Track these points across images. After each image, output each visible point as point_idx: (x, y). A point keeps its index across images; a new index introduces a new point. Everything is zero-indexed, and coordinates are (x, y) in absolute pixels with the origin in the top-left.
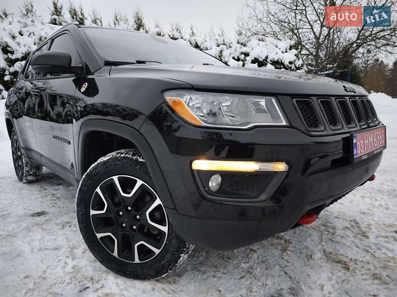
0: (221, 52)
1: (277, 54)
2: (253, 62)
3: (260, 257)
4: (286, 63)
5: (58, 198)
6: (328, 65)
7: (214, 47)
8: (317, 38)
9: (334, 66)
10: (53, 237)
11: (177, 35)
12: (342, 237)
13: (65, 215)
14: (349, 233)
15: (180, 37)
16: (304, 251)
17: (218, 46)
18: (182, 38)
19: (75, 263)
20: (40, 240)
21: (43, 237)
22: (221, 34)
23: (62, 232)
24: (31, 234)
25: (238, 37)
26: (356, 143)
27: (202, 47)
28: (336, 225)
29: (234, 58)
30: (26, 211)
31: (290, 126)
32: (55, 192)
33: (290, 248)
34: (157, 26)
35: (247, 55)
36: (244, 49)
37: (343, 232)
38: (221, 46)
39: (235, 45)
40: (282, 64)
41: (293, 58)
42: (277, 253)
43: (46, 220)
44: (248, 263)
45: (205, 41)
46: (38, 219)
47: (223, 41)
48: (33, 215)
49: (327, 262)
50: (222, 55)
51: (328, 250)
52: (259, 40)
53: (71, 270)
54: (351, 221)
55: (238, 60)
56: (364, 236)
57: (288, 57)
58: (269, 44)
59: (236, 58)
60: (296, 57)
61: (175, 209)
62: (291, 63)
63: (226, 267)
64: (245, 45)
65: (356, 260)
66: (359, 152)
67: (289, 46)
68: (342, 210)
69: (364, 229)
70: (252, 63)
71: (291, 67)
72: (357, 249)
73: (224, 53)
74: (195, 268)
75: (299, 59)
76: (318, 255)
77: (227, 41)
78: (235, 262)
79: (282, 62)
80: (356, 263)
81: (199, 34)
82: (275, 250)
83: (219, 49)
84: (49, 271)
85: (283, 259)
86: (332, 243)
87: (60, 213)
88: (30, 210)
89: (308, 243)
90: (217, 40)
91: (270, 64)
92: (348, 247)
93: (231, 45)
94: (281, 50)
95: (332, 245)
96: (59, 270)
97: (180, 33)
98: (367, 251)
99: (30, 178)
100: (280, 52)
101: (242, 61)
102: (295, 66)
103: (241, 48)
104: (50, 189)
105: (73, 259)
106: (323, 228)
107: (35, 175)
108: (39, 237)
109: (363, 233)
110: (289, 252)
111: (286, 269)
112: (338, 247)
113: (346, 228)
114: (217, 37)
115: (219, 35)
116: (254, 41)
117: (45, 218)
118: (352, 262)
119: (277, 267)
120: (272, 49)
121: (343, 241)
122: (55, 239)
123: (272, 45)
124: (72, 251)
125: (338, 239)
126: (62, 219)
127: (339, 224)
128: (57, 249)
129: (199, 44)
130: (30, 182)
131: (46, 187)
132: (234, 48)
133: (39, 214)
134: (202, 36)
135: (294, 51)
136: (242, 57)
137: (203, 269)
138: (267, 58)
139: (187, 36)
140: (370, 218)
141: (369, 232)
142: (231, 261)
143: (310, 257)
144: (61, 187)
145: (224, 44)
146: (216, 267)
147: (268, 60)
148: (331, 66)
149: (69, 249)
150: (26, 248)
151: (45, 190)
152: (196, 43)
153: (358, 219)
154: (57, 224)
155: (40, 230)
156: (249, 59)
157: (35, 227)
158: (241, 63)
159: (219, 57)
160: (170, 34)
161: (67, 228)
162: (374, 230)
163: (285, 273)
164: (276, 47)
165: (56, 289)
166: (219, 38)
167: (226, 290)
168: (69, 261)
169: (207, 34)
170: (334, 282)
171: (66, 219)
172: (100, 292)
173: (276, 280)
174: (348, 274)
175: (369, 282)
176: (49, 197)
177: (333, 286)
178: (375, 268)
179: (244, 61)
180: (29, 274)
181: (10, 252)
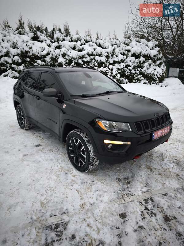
0: (114, 50)
1: (147, 50)
2: (132, 56)
3: (123, 166)
4: (152, 56)
5: (42, 138)
7: (110, 47)
8: (174, 37)
9: (182, 56)
10: (48, 156)
11: (89, 39)
12: (154, 160)
14: (158, 159)
15: (90, 40)
16: (139, 165)
17: (112, 46)
18: (91, 41)
19: (60, 165)
20: (44, 156)
22: (114, 38)
23: (50, 154)
24: (39, 154)
25: (125, 40)
26: (154, 135)
27: (103, 47)
29: (121, 53)
30: (32, 144)
31: (133, 131)
32: (39, 135)
33: (135, 164)
34: (77, 34)
35: (129, 51)
36: (128, 48)
37: (156, 158)
38: (114, 46)
39: (122, 45)
40: (150, 57)
41: (156, 53)
42: (129, 165)
43: (42, 148)
44: (119, 168)
45: (105, 43)
46: (39, 148)
47: (116, 42)
48: (36, 146)
49: (146, 169)
50: (114, 52)
51: (147, 165)
52: (137, 42)
53: (60, 167)
54: (160, 154)
57: (154, 52)
59: (123, 53)
60: (158, 53)
61: (98, 153)
62: (155, 56)
63: (112, 169)
64: (128, 45)
65: (156, 168)
66: (155, 138)
67: (154, 45)
68: (159, 149)
69: (164, 158)
70: (131, 56)
71: (155, 59)
72: (158, 165)
73: (116, 51)
74: (101, 169)
75: (160, 54)
76: (144, 166)
77: (118, 42)
78: (115, 167)
79: (149, 55)
81: (101, 38)
83: (113, 48)
84: (53, 167)
85: (131, 167)
86: (150, 162)
87: (46, 146)
88: (34, 144)
89: (142, 162)
91: (142, 57)
92: (155, 164)
93: (120, 45)
94: (150, 48)
96: (56, 167)
97: (90, 38)
98: (161, 166)
99: (27, 128)
101: (126, 55)
102: (157, 58)
103: (126, 47)
104: (37, 134)
105: (59, 164)
106: (149, 156)
108: (43, 155)
109: (163, 159)
110: (134, 165)
112: (151, 164)
113: (158, 157)
115: (113, 39)
116: (134, 43)
118: (154, 169)
119: (129, 169)
120: (144, 47)
121: (154, 162)
123: (144, 45)
124: (58, 161)
125: (153, 161)
126: (48, 148)
127: (155, 155)
128: (52, 160)
129: (101, 44)
130: (26, 130)
131: (35, 132)
132: (122, 47)
133: (39, 146)
134: (103, 40)
135: (158, 49)
136: (126, 52)
137: (104, 169)
138: (141, 53)
139: (94, 40)
140: (168, 153)
142: (113, 167)
143: (140, 167)
144: (41, 133)
145: (116, 45)
146: (108, 168)
147: (142, 55)
148: (180, 56)
149: (56, 160)
150: (40, 159)
151: (35, 134)
152: (100, 44)
153: (163, 153)
154: (47, 150)
155: (42, 152)
156: (130, 54)
157: (40, 151)
158: (125, 57)
159: (113, 53)
160: (85, 38)
161: (52, 152)
162: (167, 158)
163: (131, 171)
164: (147, 46)
165: (58, 173)
166: (113, 41)
167: (111, 176)
168: (58, 164)
169: (106, 38)
170: (146, 175)
171: (50, 148)
172: (72, 174)
173: (127, 173)
174: (151, 173)
175: (157, 175)
176: (38, 138)
177: (145, 176)
178: (161, 171)
179: (127, 55)
180: (47, 168)
181: (36, 160)
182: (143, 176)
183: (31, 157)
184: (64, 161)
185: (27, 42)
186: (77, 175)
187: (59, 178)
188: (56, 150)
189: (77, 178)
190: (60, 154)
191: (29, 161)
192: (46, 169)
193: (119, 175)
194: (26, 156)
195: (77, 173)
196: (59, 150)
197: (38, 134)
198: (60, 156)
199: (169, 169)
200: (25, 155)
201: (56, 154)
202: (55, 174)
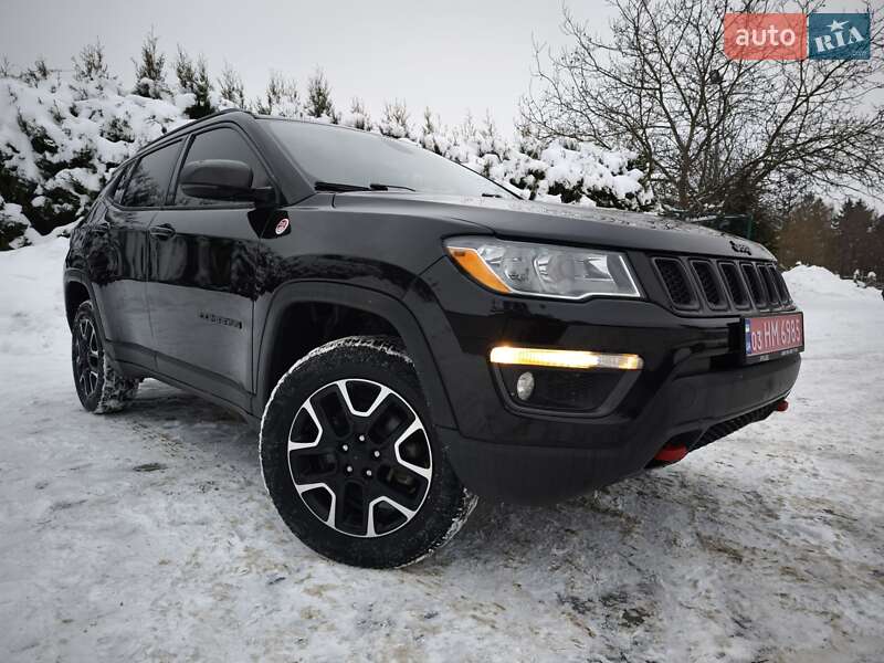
0: (487, 167)
1: (601, 176)
2: (553, 191)
3: (585, 541)
4: (621, 196)
5: (177, 442)
6: (706, 205)
7: (473, 157)
8: (684, 148)
9: (720, 206)
10: (190, 505)
11: (396, 128)
12: (731, 516)
13: (202, 471)
14: (741, 510)
15: (404, 134)
16: (663, 534)
17: (481, 155)
18: (407, 136)
19: (247, 543)
20: (166, 509)
21: (171, 504)
22: (487, 132)
23: (202, 498)
24: (144, 499)
25: (525, 140)
26: (750, 333)
27: (448, 156)
28: (720, 497)
29: (513, 182)
30: (121, 462)
31: (647, 299)
32: (165, 432)
33: (638, 530)
34: (357, 110)
35: (540, 175)
36: (535, 165)
37: (732, 508)
38: (486, 156)
39: (515, 155)
40: (612, 197)
41: (634, 187)
42: (614, 536)
43: (167, 478)
44: (563, 548)
45: (455, 145)
46: (150, 475)
47: (492, 145)
48: (138, 469)
49: (704, 550)
50: (489, 175)
51: (704, 534)
52: (566, 147)
53: (244, 554)
54: (748, 493)
55: (522, 185)
56: (769, 516)
57: (626, 184)
58: (585, 155)
59: (518, 182)
60: (640, 186)
61: (457, 429)
62: (629, 196)
63: (524, 554)
64: (536, 157)
65: (754, 548)
66: (755, 349)
67: (626, 160)
68: (731, 476)
69: (771, 506)
70: (549, 193)
71: (631, 205)
72: (757, 534)
73: (494, 171)
74: (469, 554)
75: (646, 189)
76: (686, 540)
77: (499, 146)
78: (540, 547)
79: (611, 193)
80: (754, 553)
81: (442, 131)
82: (610, 532)
83: (483, 161)
84: (201, 553)
85: (624, 544)
86: (711, 524)
87: (190, 467)
88: (129, 460)
89: (670, 522)
90: (479, 143)
91: (588, 196)
92: (741, 530)
93: (508, 155)
94: (611, 169)
95: (711, 527)
96: (220, 552)
97: (403, 124)
98: (775, 537)
99: (112, 403)
100: (607, 172)
101: (530, 188)
102: (639, 204)
103: (527, 161)
105: (242, 538)
106: (695, 502)
107: (123, 397)
108: (163, 504)
109: (769, 510)
110: (636, 536)
111: (631, 559)
112: (722, 530)
113: (738, 502)
114: (479, 137)
115: (484, 134)
116: (555, 149)
117: (164, 475)
118: (747, 552)
119: (615, 555)
120: (591, 166)
121: (732, 521)
122: (196, 508)
123: (591, 158)
124: (234, 526)
125: (723, 518)
126: (196, 476)
127: (726, 497)
128: (203, 524)
129: (442, 147)
130: (110, 413)
131: (145, 423)
132: (513, 160)
133: (150, 467)
134: (449, 135)
135: (637, 173)
136: (530, 179)
137: (484, 556)
138: (581, 183)
139: (417, 133)
140: (783, 488)
141: (779, 510)
142: (532, 546)
143: (673, 542)
144: (176, 423)
145: (493, 153)
146: (506, 553)
147: (584, 189)
148: (712, 206)
149: (228, 524)
150: (143, 520)
151: (146, 427)
152: (436, 147)
153: (760, 490)
154: (192, 485)
155: (160, 493)
156: (544, 184)
157: (149, 489)
158: (527, 193)
160: (384, 126)
161: (212, 492)
162: (788, 506)
163: (630, 564)
164: (601, 162)
165: (225, 579)
166: (483, 140)
167: (530, 585)
168: (235, 540)
169: (459, 130)
170: (715, 577)
171: (204, 476)
172: (309, 584)
173: (615, 573)
174: (740, 567)
175: (775, 578)
176: (158, 440)
177: (713, 582)
178: (787, 560)
179: (534, 188)
180: (166, 558)
181: (115, 527)
182: (704, 584)
183: (98, 513)
184: (271, 528)
185: (167, 120)
186: (334, 588)
187: (228, 604)
188: (235, 486)
189: (332, 600)
190: (251, 499)
191: (77, 528)
192: (163, 563)
193: (570, 584)
194: (67, 511)
195: (338, 576)
196: (249, 483)
197: (158, 429)
198: (252, 506)
199: (819, 547)
200: (66, 506)
201: (235, 499)
202: (209, 585)
